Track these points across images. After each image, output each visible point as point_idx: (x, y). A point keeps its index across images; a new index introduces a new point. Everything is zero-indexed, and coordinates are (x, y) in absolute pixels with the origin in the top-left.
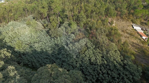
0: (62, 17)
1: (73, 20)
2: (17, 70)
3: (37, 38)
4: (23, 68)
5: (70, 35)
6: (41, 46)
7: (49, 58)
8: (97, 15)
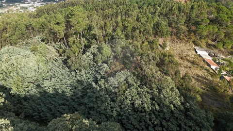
0: (88, 37)
1: (105, 42)
2: (13, 125)
3: (48, 72)
4: (24, 122)
5: (101, 66)
6: (54, 85)
7: (68, 103)
8: (142, 34)
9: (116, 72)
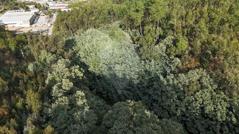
0: (165, 27)
1: (183, 35)
2: (87, 98)
3: (120, 57)
4: (95, 96)
5: (172, 60)
6: (124, 70)
7: (133, 90)
8: (232, 30)
9: (189, 69)
